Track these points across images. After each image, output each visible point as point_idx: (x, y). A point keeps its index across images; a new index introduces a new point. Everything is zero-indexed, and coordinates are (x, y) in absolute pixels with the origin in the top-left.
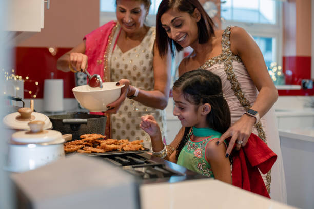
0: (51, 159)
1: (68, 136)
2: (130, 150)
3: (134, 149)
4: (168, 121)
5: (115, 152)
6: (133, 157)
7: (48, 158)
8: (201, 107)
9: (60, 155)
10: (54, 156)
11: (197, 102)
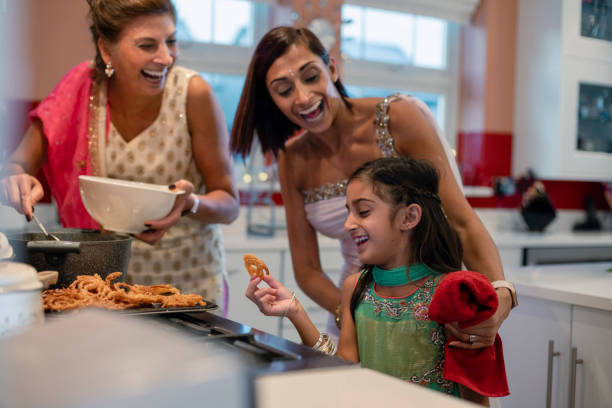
0: (14, 322)
1: (48, 276)
2: (178, 306)
3: (187, 304)
4: (228, 251)
5: (149, 309)
6: (185, 320)
7: (7, 320)
8: (404, 211)
9: (35, 315)
10: (20, 315)
11: (398, 201)
